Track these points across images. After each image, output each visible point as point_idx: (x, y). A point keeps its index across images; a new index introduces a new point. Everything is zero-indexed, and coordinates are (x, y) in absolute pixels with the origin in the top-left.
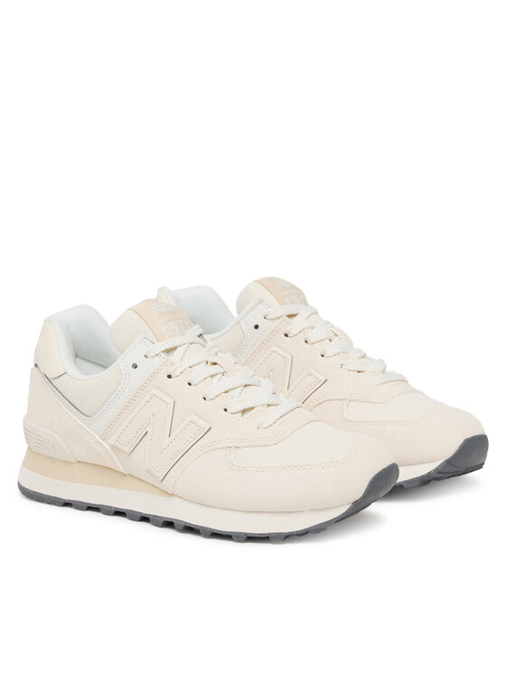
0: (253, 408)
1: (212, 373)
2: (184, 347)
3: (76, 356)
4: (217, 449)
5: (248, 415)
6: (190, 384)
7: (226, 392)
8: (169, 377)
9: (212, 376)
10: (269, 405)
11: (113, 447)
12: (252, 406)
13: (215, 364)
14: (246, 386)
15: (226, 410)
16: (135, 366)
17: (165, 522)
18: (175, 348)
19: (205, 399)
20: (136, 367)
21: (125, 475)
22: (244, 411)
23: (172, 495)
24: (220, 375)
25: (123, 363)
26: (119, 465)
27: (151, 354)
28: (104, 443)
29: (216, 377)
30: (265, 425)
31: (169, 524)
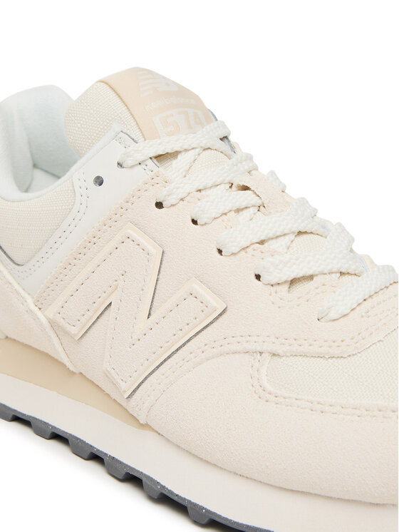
0: (311, 277)
1: (238, 205)
2: (191, 153)
3: (35, 166)
4: (234, 353)
5: (300, 289)
6: (194, 222)
7: (262, 242)
8: (159, 205)
9: (238, 211)
10: (342, 274)
11: (52, 324)
12: (310, 272)
13: (246, 188)
14: (300, 233)
15: (258, 277)
16: (99, 181)
17: (128, 474)
18: (174, 155)
19: (220, 251)
20: (101, 184)
21: (73, 373)
22: (293, 282)
23: (146, 426)
24: (252, 210)
25: (80, 175)
26: (60, 349)
27: (129, 162)
28: (39, 313)
29: (245, 212)
30: (333, 315)
31: (133, 479)
